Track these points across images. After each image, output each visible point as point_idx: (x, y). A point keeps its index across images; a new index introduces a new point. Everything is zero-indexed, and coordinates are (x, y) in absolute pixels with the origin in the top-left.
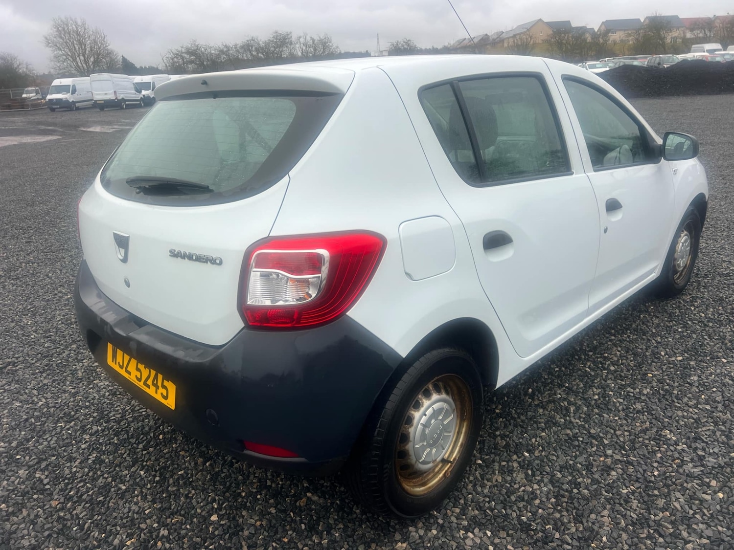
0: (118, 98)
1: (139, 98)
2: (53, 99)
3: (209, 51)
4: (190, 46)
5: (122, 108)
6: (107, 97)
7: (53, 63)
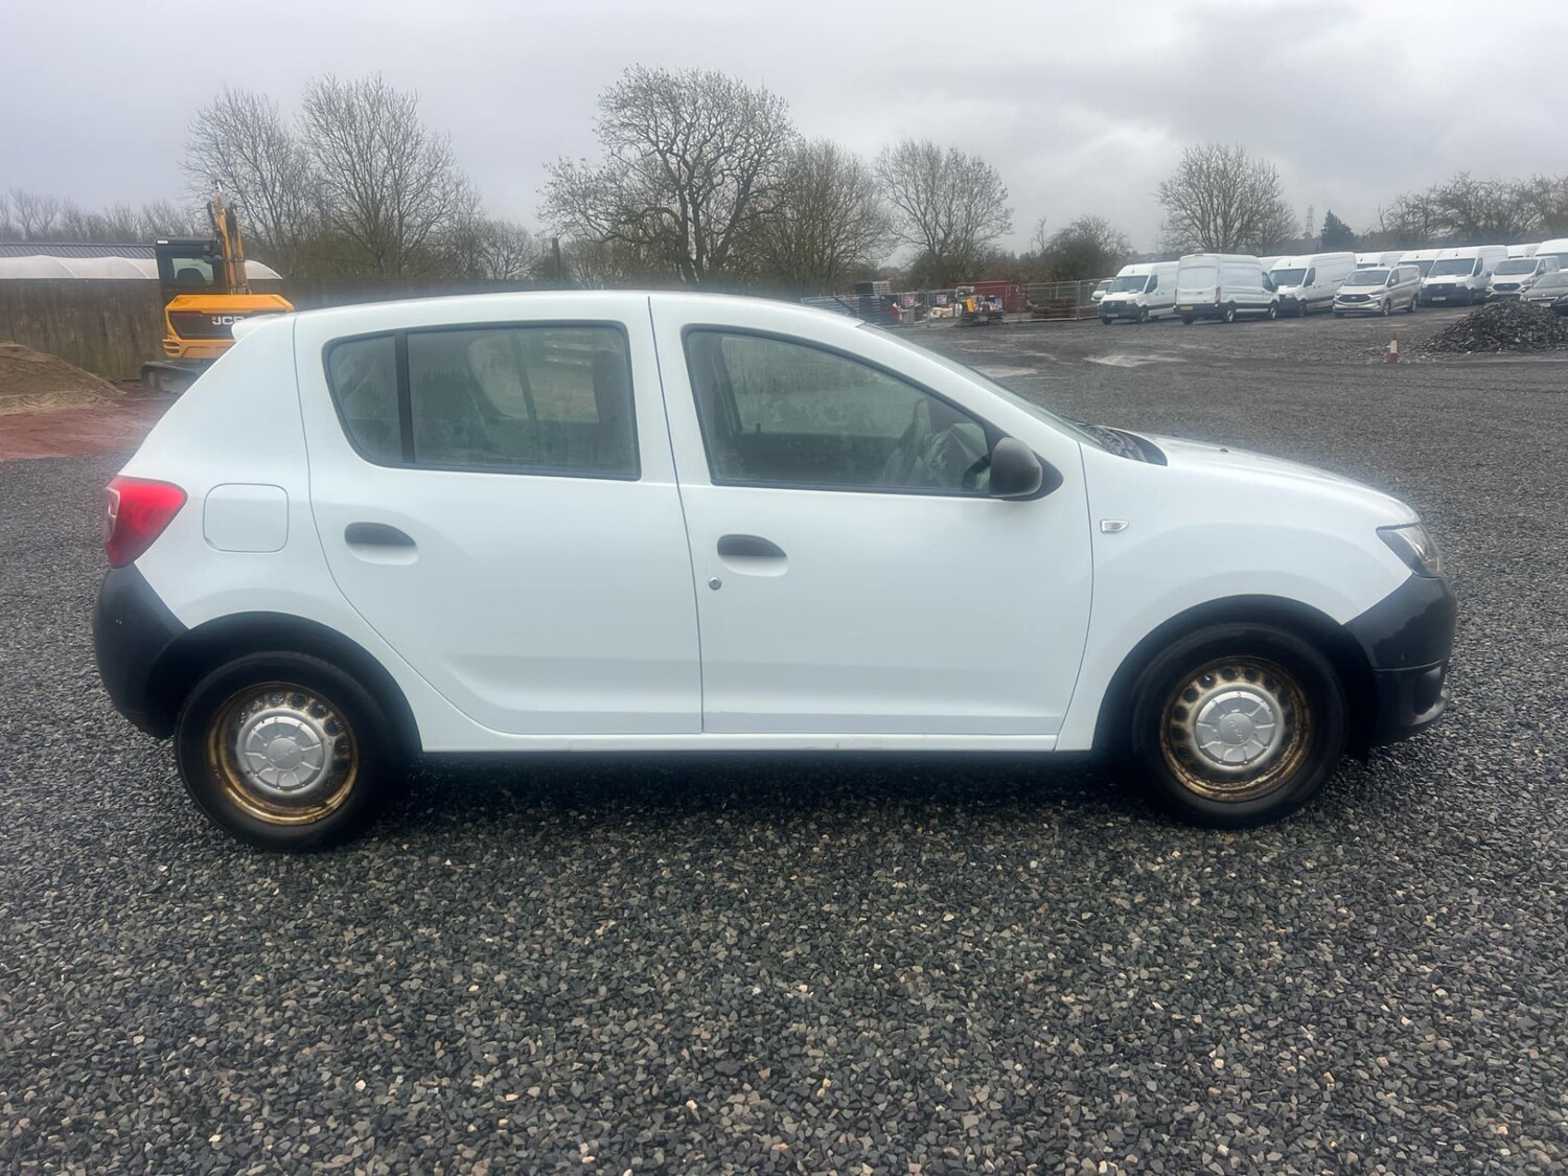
0: (1222, 301)
1: (1269, 302)
2: (1110, 302)
3: (1496, 196)
4: (1452, 186)
5: (1225, 321)
6: (1200, 300)
7: (1165, 233)
